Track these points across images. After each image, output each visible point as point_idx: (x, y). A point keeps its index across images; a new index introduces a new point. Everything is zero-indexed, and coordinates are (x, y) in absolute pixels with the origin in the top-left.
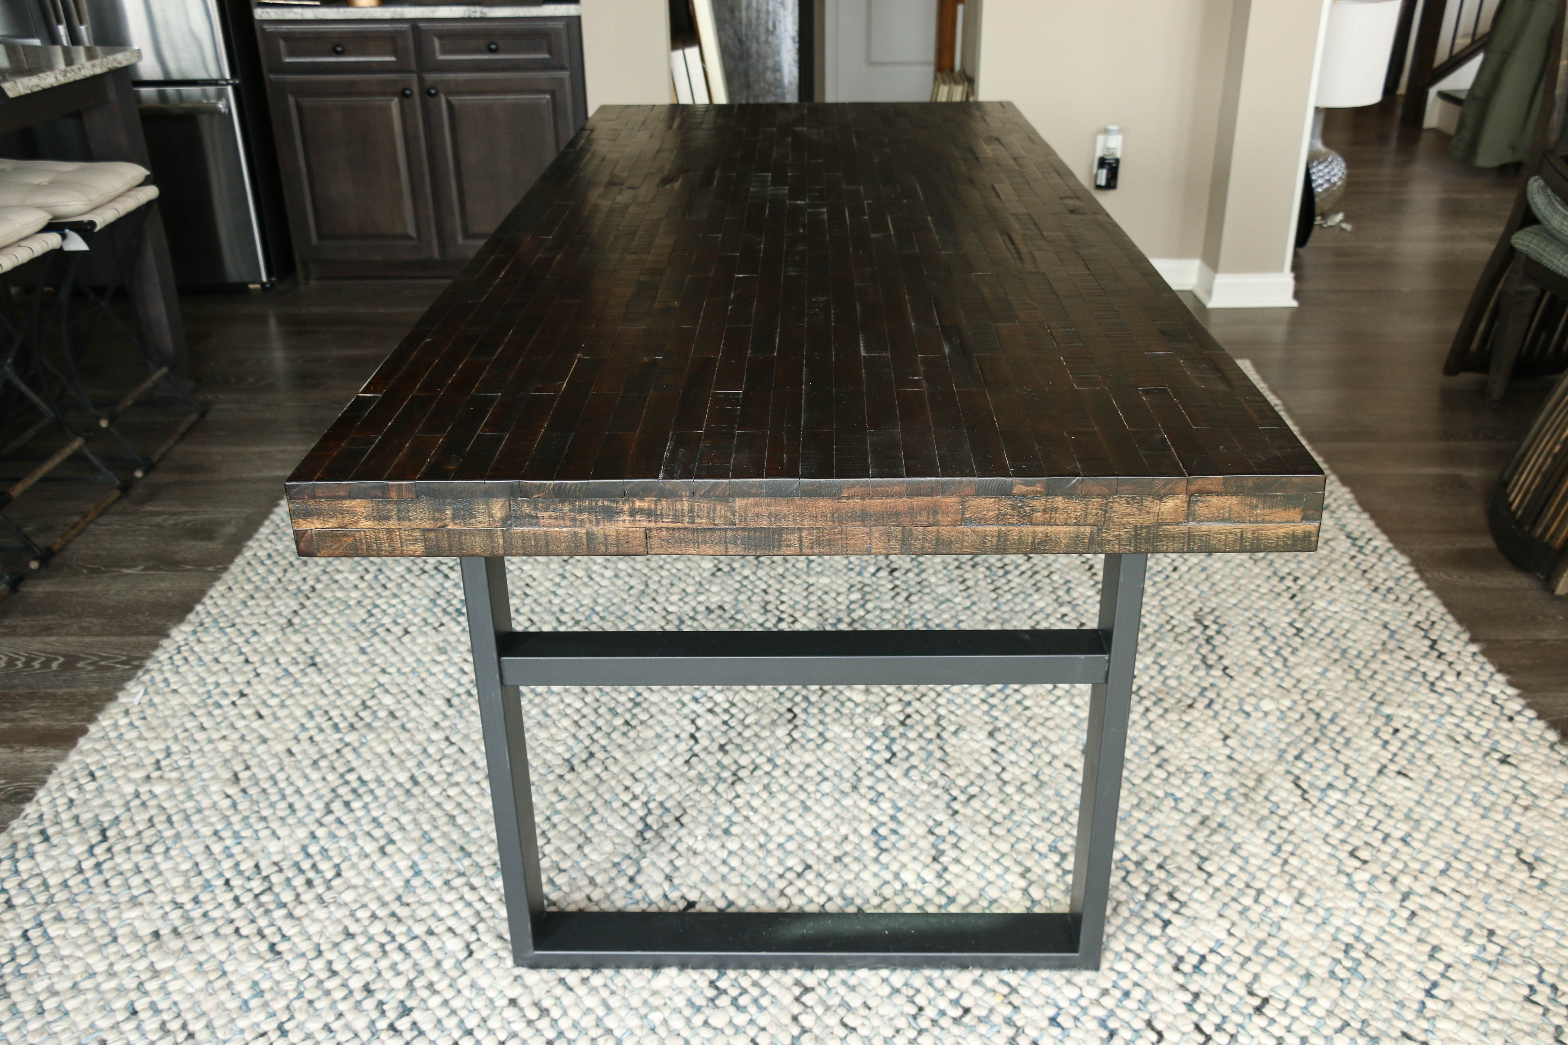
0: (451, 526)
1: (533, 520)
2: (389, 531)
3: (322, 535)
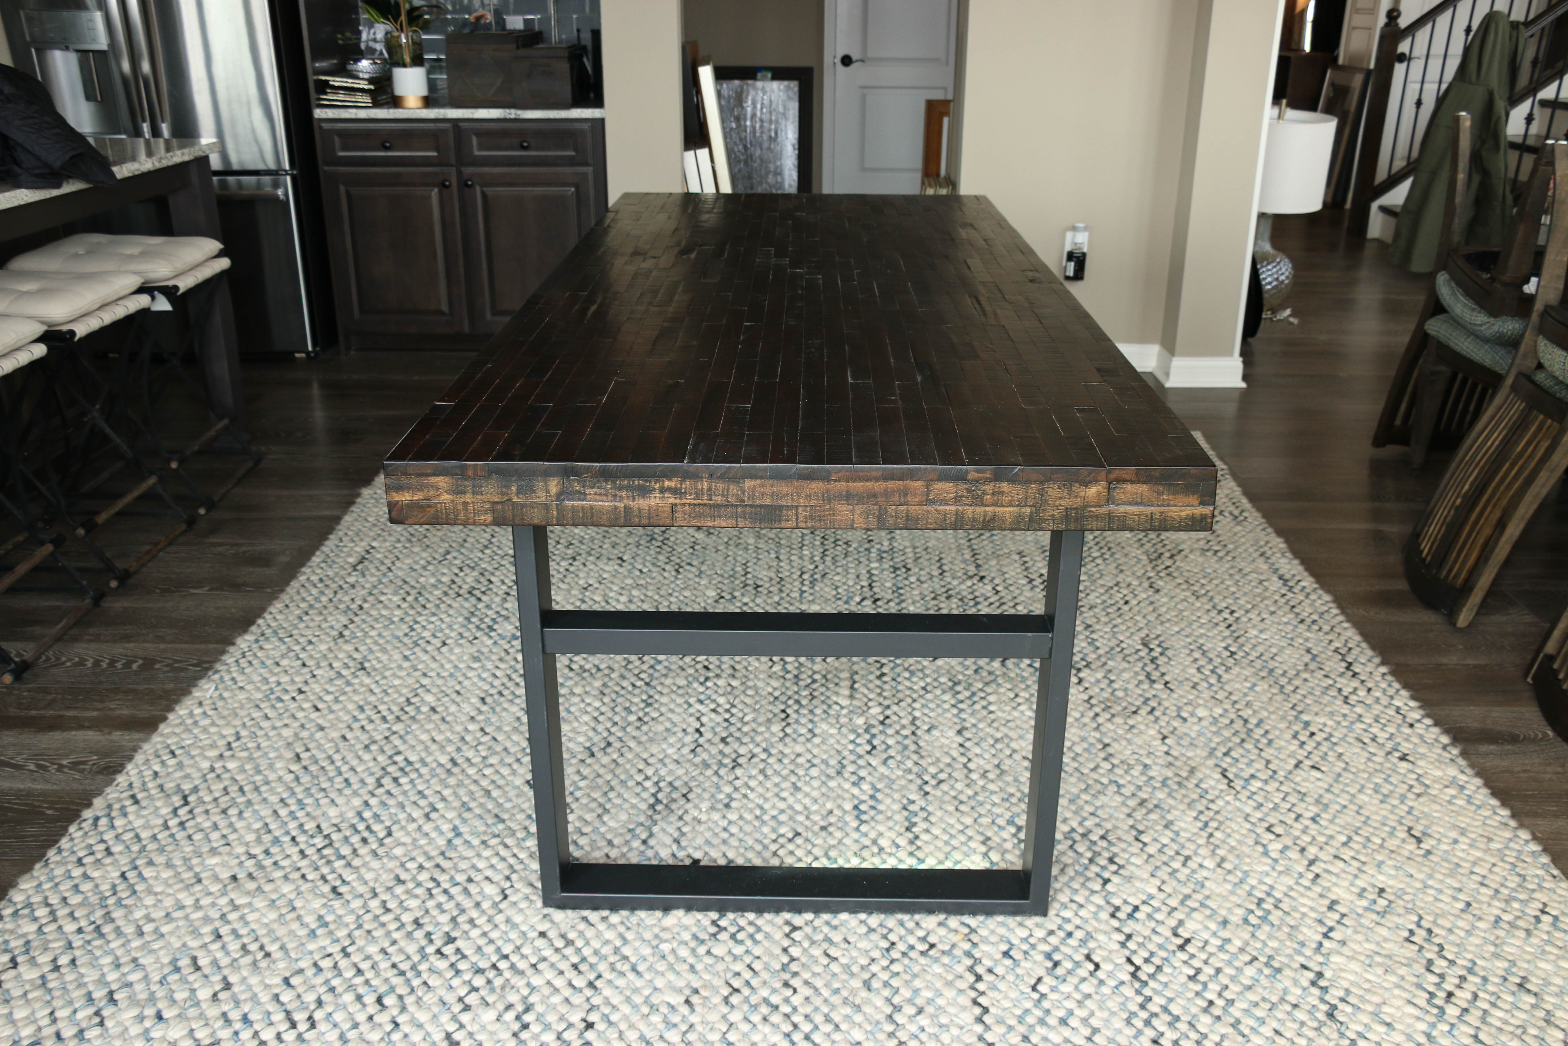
0: (515, 500)
1: (582, 495)
2: (465, 504)
3: (411, 505)
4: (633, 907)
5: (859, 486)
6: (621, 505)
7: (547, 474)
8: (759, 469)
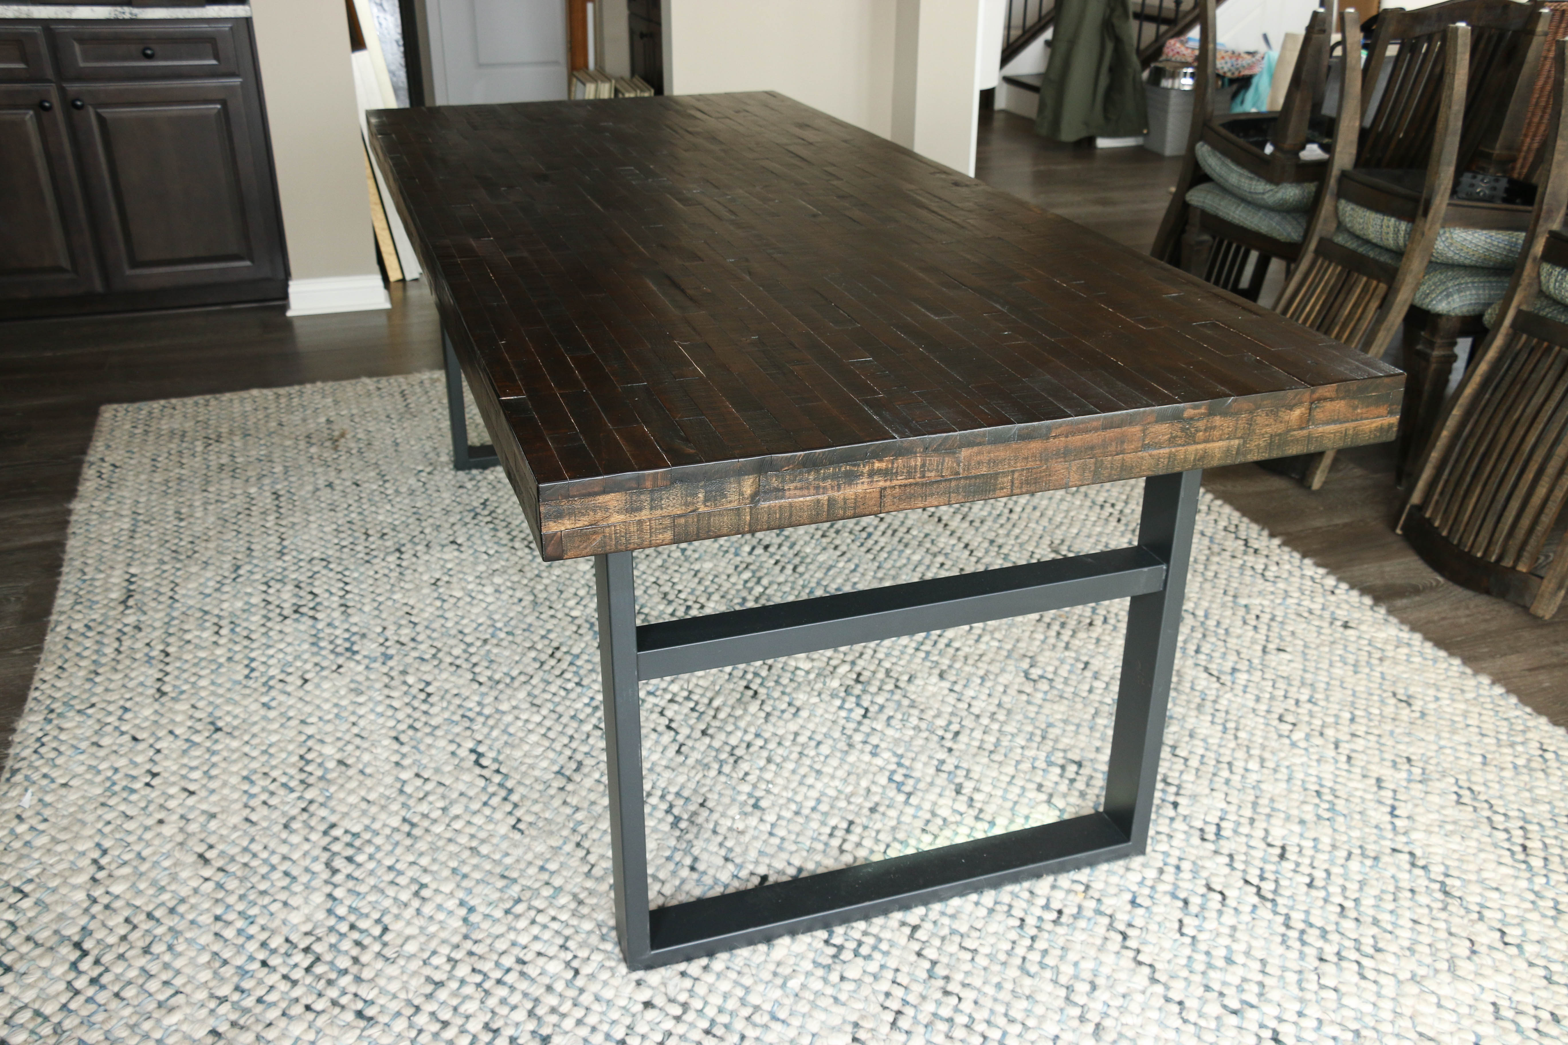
0: (702, 509)
1: (779, 492)
2: (640, 522)
3: (572, 535)
4: (730, 947)
5: (1077, 440)
6: (824, 498)
7: (740, 473)
8: (978, 434)
